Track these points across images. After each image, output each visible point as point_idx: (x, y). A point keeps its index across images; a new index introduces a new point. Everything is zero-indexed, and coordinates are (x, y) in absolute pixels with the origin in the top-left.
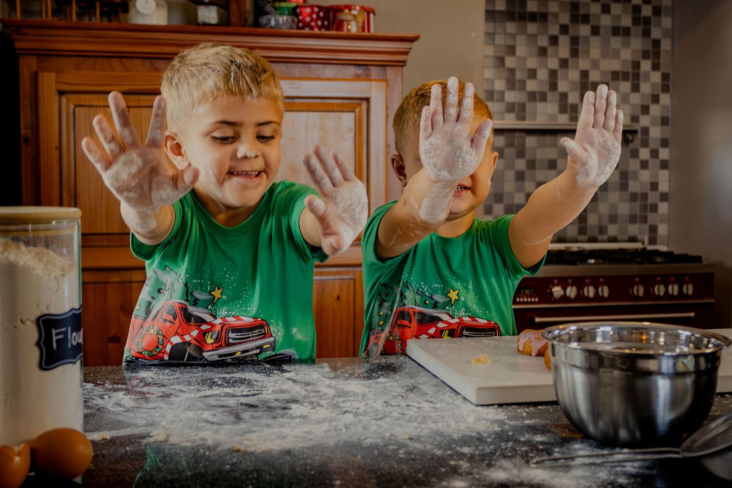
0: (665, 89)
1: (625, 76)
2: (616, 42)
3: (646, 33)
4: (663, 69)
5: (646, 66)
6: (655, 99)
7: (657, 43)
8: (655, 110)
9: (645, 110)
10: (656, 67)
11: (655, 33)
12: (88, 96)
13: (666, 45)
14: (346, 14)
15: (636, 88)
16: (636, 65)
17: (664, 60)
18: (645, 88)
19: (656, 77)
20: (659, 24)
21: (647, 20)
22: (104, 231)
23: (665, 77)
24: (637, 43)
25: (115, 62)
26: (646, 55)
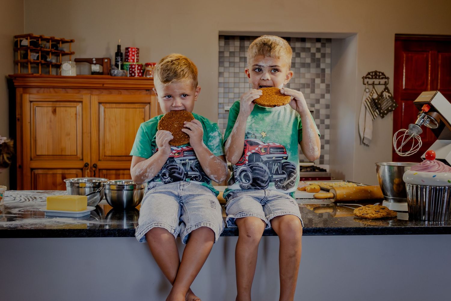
0: (328, 91)
1: (308, 86)
2: (302, 70)
3: (318, 66)
4: (327, 82)
5: (318, 81)
6: (323, 96)
7: (323, 70)
8: (322, 101)
9: (318, 101)
10: (323, 81)
11: (322, 66)
12: (41, 103)
13: (328, 71)
14: (150, 68)
15: (313, 91)
16: (313, 81)
17: (327, 77)
18: (317, 91)
19: (323, 86)
20: (324, 62)
21: (319, 60)
22: (46, 154)
23: (328, 86)
24: (313, 70)
25: (52, 90)
26: (318, 76)
